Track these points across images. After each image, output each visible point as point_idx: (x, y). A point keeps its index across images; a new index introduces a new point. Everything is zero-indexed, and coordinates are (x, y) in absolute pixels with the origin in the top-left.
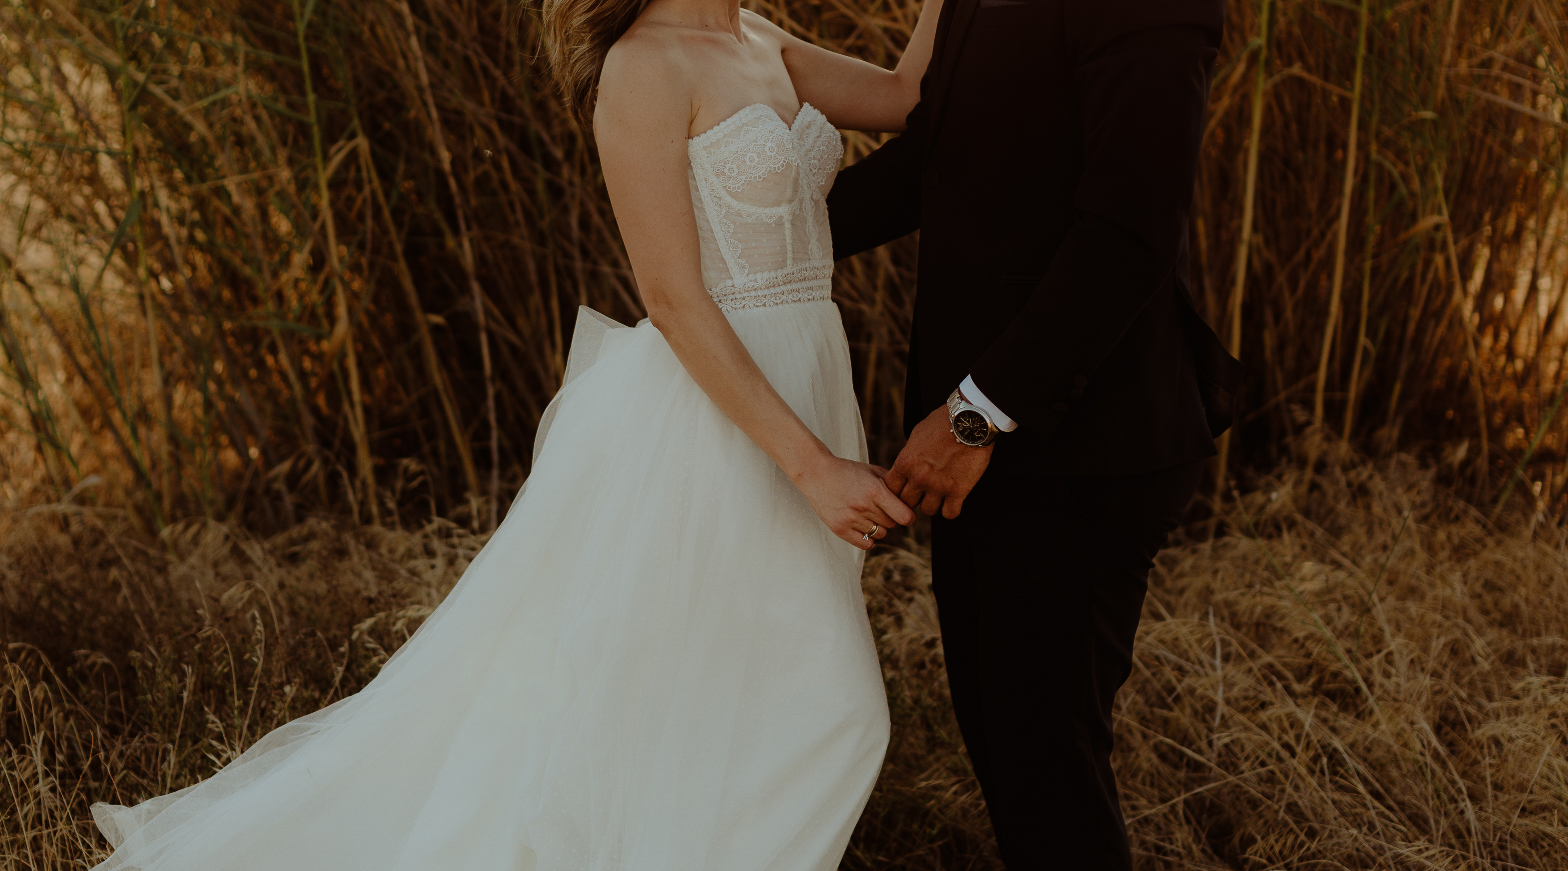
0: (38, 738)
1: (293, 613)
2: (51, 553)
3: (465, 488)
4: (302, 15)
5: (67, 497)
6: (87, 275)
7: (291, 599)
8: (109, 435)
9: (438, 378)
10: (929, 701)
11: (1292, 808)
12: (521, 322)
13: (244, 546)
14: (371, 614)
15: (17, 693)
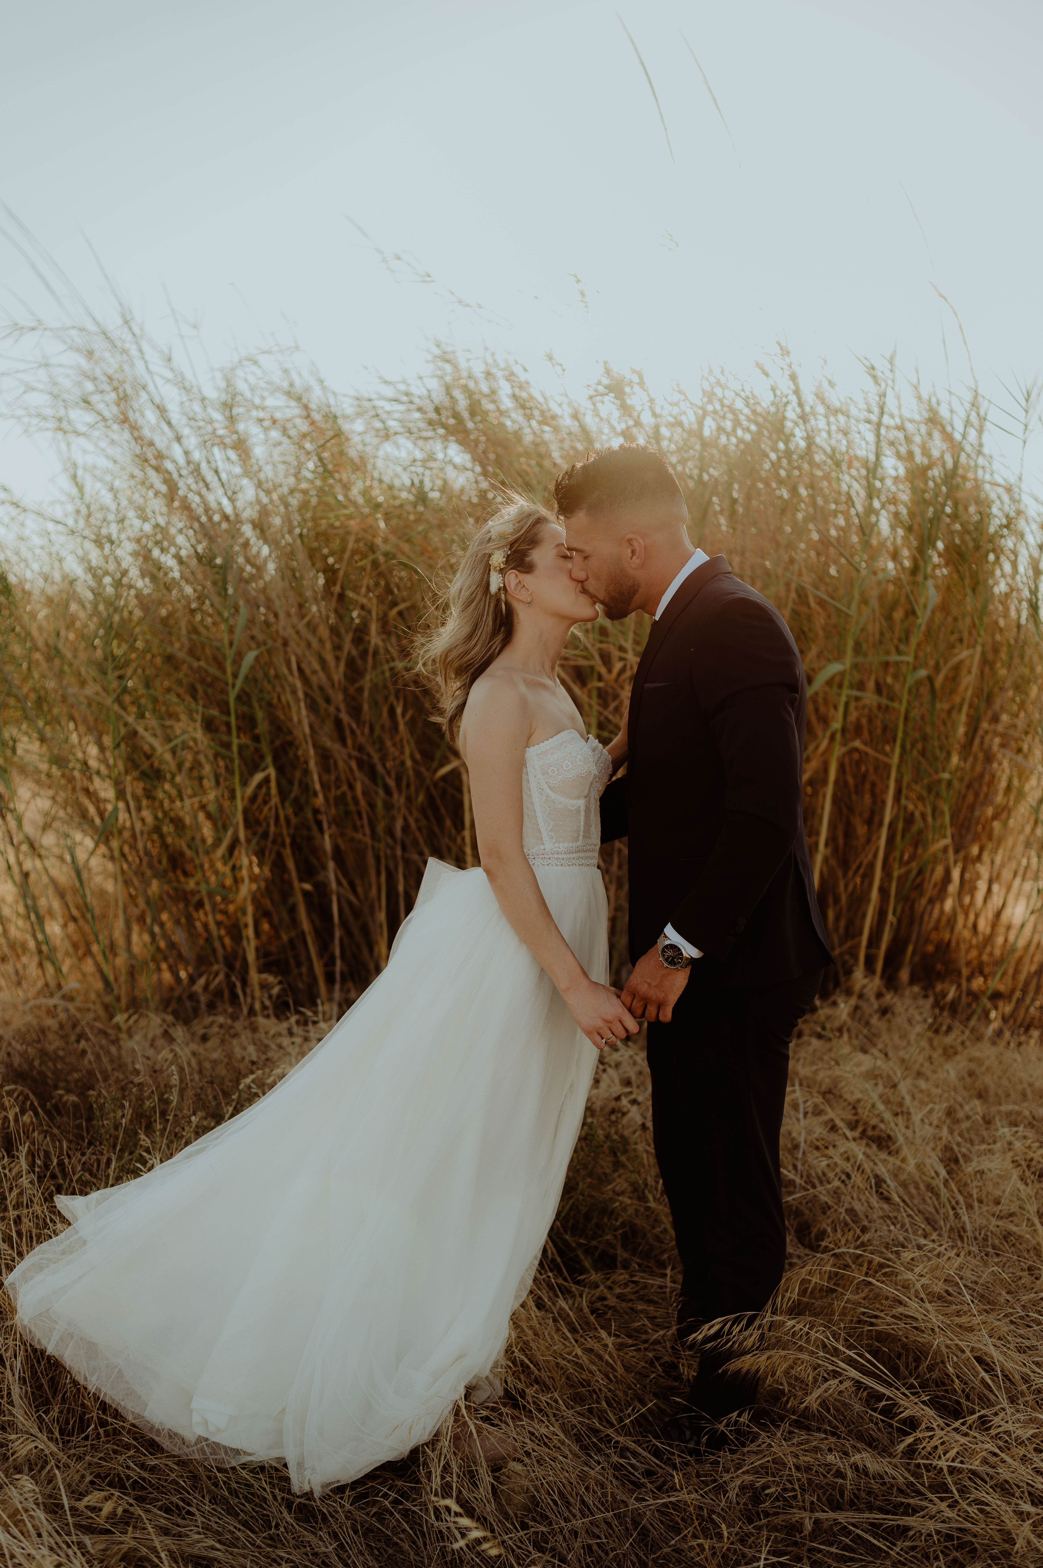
0: (24, 1149)
1: (200, 1072)
2: (43, 1031)
3: (318, 996)
4: (234, 686)
5: (58, 995)
6: (81, 856)
7: (200, 1063)
8: (89, 961)
9: (306, 926)
10: (615, 1137)
11: (851, 1211)
12: (360, 890)
13: (171, 1031)
14: (252, 1072)
15: (11, 1118)
